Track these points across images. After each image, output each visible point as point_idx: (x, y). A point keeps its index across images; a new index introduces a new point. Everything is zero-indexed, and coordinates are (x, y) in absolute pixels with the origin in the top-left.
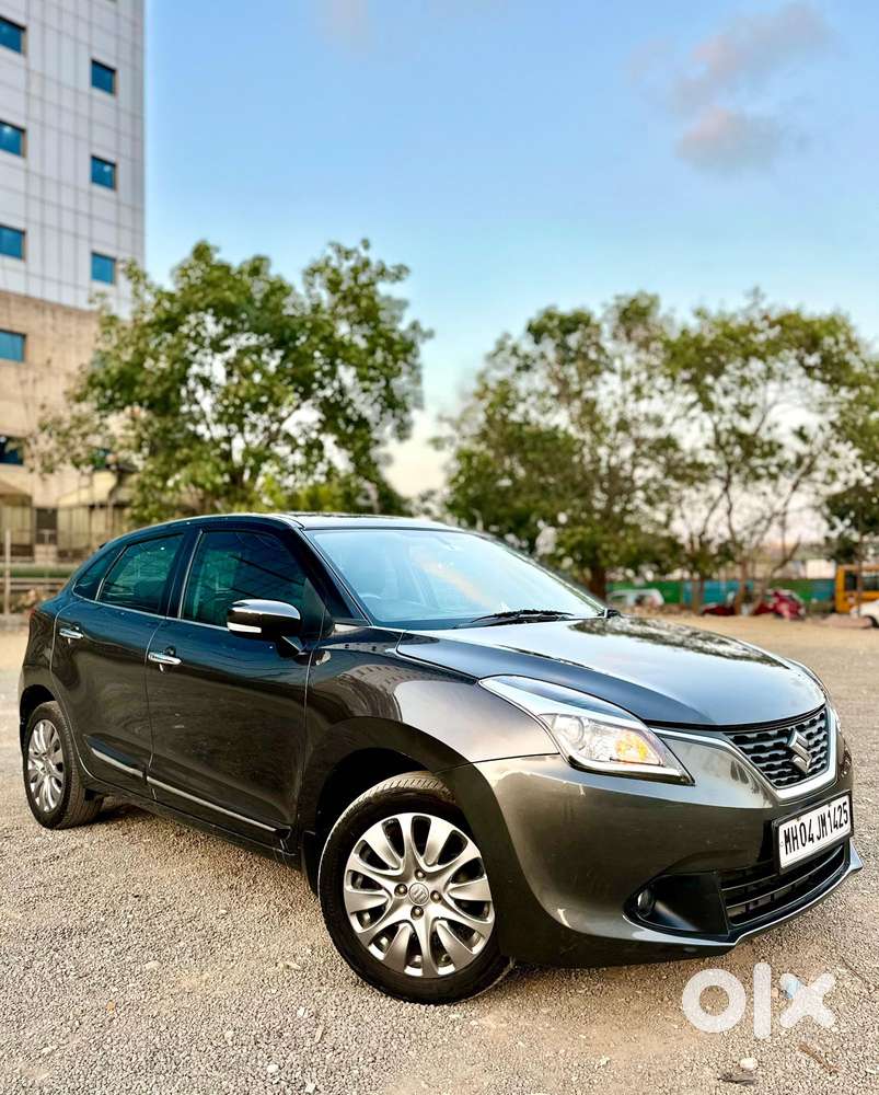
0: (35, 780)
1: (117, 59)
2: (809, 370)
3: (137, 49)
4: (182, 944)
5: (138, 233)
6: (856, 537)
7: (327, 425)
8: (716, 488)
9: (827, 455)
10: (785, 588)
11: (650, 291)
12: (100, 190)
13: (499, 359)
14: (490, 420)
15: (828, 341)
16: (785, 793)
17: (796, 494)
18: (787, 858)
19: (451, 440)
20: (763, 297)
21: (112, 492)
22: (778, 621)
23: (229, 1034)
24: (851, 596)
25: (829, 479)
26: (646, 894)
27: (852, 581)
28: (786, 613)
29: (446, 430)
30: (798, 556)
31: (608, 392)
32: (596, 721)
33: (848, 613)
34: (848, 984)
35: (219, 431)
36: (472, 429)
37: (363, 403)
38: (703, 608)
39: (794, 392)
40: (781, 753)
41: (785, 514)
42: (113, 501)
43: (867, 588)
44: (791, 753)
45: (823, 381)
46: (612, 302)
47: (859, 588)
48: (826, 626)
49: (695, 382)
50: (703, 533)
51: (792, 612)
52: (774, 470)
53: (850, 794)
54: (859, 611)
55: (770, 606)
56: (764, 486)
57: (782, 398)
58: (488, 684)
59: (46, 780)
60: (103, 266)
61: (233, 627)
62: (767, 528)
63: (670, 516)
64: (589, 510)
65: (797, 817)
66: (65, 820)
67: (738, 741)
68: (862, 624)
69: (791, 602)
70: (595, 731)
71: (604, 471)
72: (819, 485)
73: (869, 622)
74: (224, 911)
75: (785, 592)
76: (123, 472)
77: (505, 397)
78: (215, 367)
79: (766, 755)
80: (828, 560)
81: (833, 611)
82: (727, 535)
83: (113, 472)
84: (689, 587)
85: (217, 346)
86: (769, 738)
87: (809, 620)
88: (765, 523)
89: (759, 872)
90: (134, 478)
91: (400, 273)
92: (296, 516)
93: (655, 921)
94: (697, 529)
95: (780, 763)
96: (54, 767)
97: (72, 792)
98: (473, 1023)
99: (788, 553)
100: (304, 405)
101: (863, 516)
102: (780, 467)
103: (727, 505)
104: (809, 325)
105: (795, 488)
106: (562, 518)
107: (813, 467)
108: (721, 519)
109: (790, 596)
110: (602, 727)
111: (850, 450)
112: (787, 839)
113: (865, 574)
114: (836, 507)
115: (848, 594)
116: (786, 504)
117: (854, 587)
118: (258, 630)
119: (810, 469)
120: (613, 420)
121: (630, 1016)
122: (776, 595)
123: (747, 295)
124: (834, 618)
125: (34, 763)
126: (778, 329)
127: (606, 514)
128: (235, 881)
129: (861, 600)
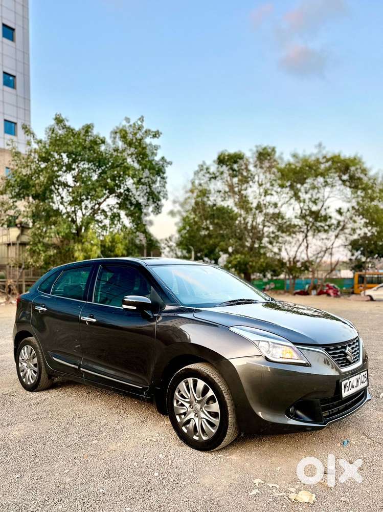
0: (23, 371)
1: (15, 24)
2: (344, 182)
3: (25, 19)
4: (104, 434)
5: (27, 111)
6: (364, 259)
7: (121, 206)
8: (300, 236)
9: (351, 221)
10: (331, 283)
11: (271, 145)
12: (7, 89)
13: (200, 175)
14: (197, 203)
15: (353, 169)
16: (344, 370)
17: (337, 239)
18: (345, 394)
19: (179, 212)
20: (324, 148)
21: (18, 238)
22: (328, 298)
23: (135, 464)
24: (361, 286)
25: (352, 232)
26: (293, 407)
27: (362, 279)
28: (332, 294)
29: (177, 208)
30: (337, 268)
31: (253, 192)
32: (274, 343)
33: (359, 294)
34: (366, 441)
35: (70, 209)
36: (189, 207)
37: (139, 196)
38: (294, 292)
39: (337, 192)
40: (342, 355)
41: (332, 249)
42: (19, 242)
43: (368, 283)
44: (346, 355)
45: (350, 187)
46: (255, 149)
47: (365, 282)
48: (350, 300)
49: (292, 187)
50: (295, 258)
51: (334, 294)
52: (326, 228)
53: (367, 371)
54: (365, 293)
55: (325, 291)
56: (323, 235)
57: (331, 195)
58: (232, 329)
59: (29, 371)
60: (10, 127)
61: (125, 306)
62: (324, 255)
63: (280, 250)
64: (243, 246)
65: (348, 379)
66: (38, 388)
67: (327, 350)
68: (366, 299)
69: (334, 289)
70: (274, 347)
71: (249, 228)
72: (347, 236)
73: (369, 298)
74: (118, 422)
75: (332, 285)
76: (23, 228)
77: (204, 193)
78: (68, 178)
79: (337, 355)
80: (351, 270)
81: (353, 293)
82: (306, 259)
83: (19, 228)
84: (288, 282)
85: (69, 168)
86: (338, 349)
87: (342, 297)
88: (322, 253)
89: (334, 399)
90: (29, 231)
91: (156, 135)
92: (142, 259)
93: (297, 417)
94: (292, 256)
95: (342, 358)
96: (32, 365)
97: (42, 376)
98: (228, 457)
99: (333, 266)
100: (111, 196)
101: (367, 249)
102: (329, 226)
103: (306, 245)
104: (344, 161)
105: (337, 236)
106: (230, 250)
107: (345, 227)
108: (303, 251)
109: (334, 286)
110: (276, 345)
111: (361, 219)
112: (345, 387)
113: (367, 276)
114: (355, 246)
115: (360, 285)
116: (332, 244)
117: (363, 283)
118: (135, 308)
119: (343, 228)
120: (254, 205)
121: (286, 454)
122: (328, 286)
123: (316, 147)
124: (353, 296)
125: (22, 364)
126: (330, 163)
127: (251, 248)
128: (118, 410)
129: (366, 288)
